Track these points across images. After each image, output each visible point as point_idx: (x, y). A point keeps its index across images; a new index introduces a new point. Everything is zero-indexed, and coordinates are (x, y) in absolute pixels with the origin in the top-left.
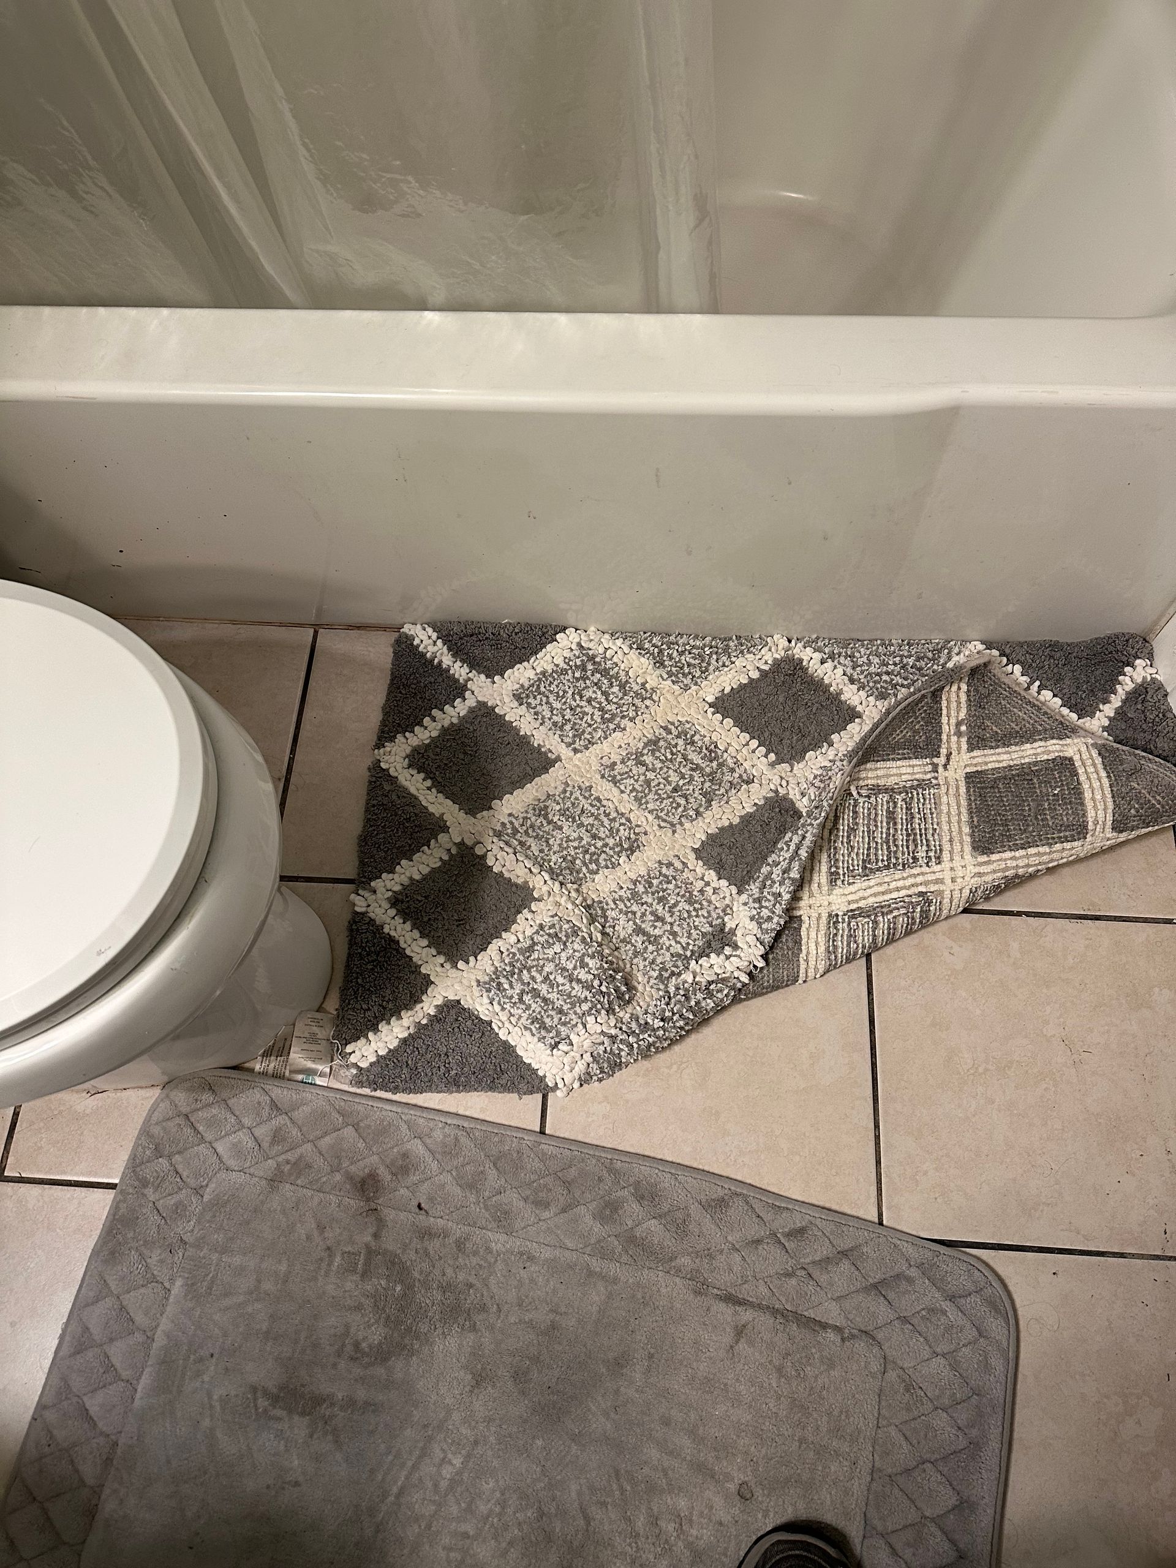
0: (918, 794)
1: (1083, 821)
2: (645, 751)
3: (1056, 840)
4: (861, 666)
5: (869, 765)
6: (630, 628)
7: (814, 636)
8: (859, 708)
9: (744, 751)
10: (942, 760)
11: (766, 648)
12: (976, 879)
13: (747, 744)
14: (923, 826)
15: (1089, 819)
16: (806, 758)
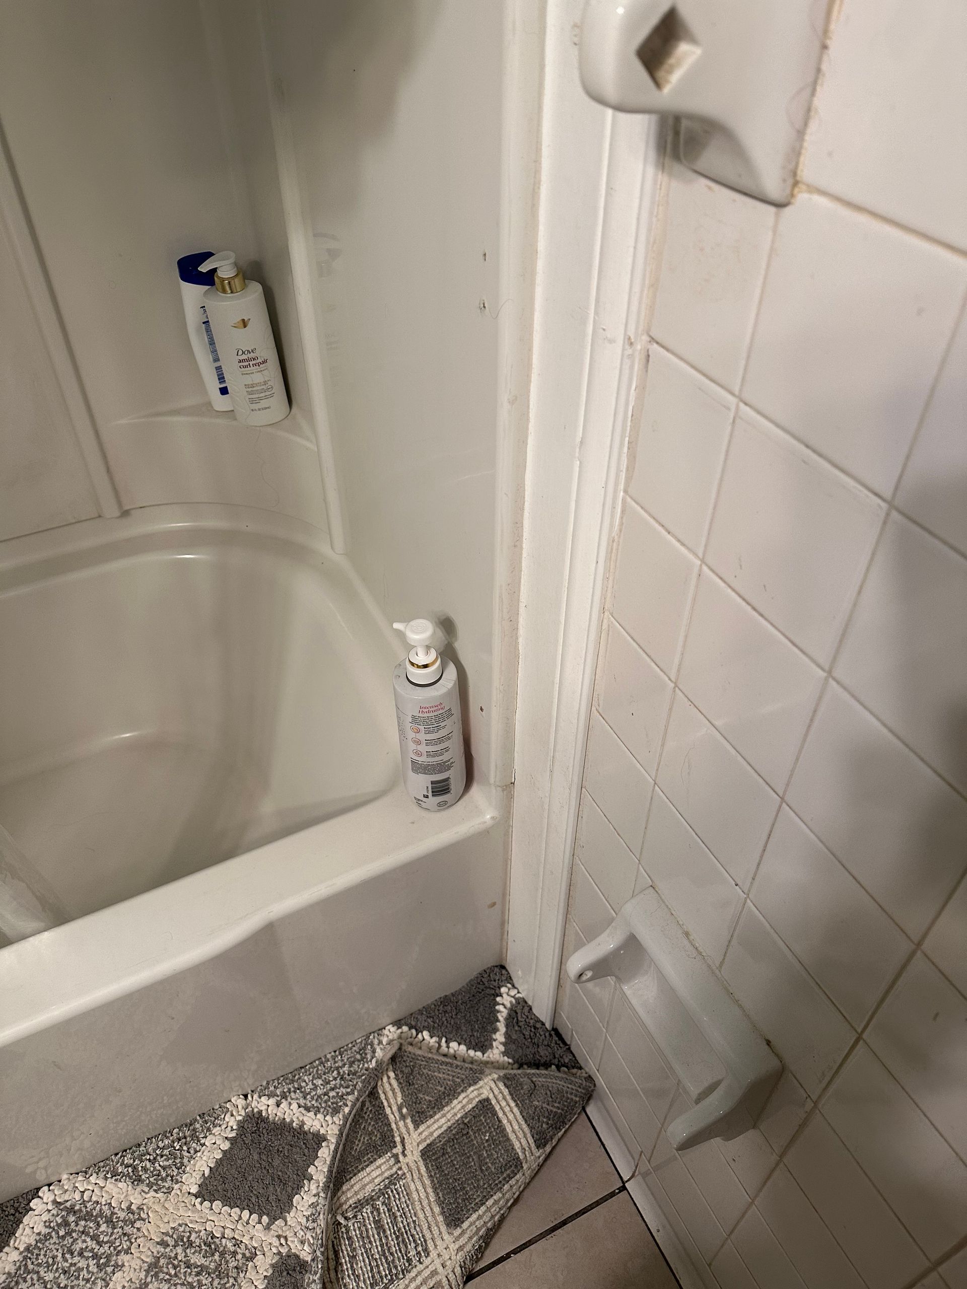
0: (392, 1191)
1: (515, 1154)
2: (149, 1279)
3: (503, 1182)
4: (309, 1093)
5: (344, 1188)
6: (101, 1157)
7: (264, 1083)
8: (322, 1131)
9: (240, 1227)
10: (398, 1149)
11: (228, 1115)
12: (460, 1254)
13: (240, 1218)
14: (405, 1223)
15: (518, 1150)
16: (295, 1205)
